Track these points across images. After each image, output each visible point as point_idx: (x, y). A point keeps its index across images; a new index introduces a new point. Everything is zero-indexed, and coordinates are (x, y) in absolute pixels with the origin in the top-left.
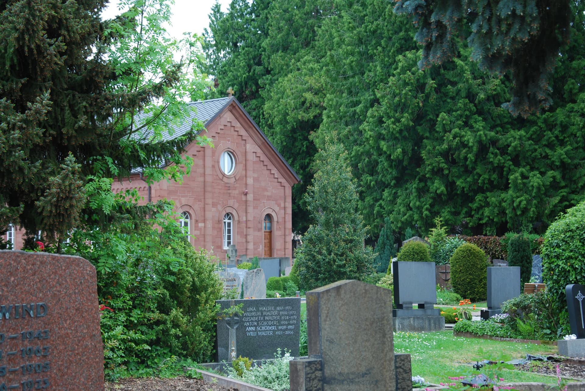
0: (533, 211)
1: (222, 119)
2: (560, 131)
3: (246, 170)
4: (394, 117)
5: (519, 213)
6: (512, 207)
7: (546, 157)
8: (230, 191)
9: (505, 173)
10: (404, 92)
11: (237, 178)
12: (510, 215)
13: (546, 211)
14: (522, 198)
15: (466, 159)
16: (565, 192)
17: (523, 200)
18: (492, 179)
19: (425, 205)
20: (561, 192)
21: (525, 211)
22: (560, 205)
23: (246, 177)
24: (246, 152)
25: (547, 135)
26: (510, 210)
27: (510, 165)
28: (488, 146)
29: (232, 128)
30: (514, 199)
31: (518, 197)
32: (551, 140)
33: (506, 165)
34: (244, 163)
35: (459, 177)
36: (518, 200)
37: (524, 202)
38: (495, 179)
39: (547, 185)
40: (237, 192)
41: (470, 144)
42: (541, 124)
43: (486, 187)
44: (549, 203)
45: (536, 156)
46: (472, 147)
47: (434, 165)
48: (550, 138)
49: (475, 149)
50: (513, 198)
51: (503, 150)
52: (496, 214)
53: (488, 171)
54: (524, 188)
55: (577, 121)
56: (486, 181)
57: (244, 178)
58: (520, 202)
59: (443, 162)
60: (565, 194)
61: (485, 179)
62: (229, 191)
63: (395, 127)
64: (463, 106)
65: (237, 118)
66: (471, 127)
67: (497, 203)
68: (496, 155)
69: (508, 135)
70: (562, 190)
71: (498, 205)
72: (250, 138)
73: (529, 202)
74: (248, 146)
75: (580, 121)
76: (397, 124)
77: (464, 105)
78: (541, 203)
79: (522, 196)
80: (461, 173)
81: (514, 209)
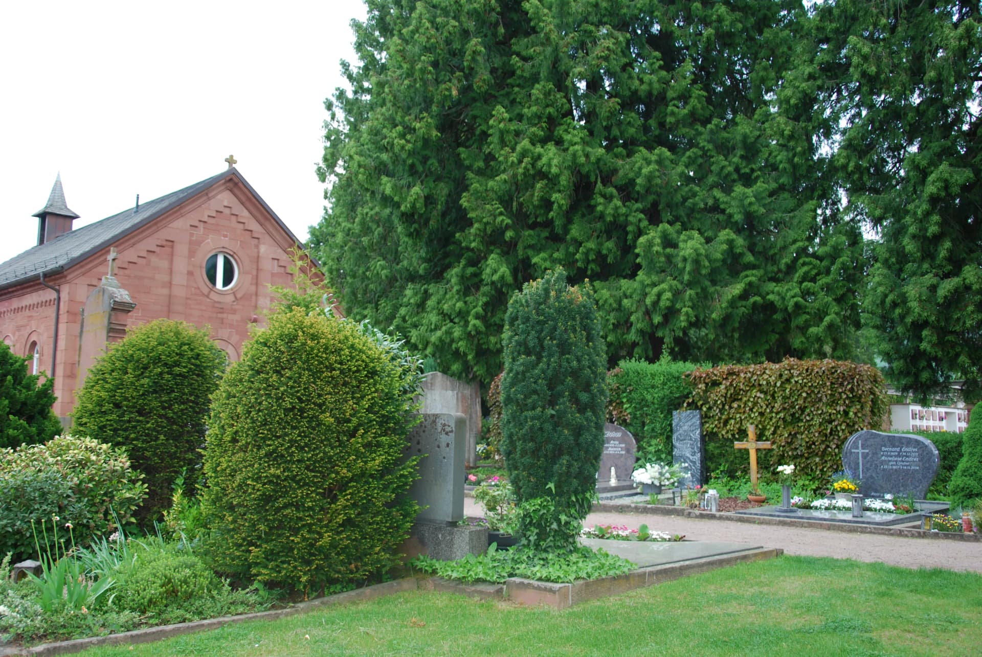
0: (687, 314)
1: (212, 202)
2: (742, 157)
3: (257, 284)
4: (402, 123)
5: (657, 319)
6: (644, 309)
7: (716, 208)
8: (225, 316)
9: (630, 237)
10: (419, 66)
11: (239, 296)
12: (639, 326)
13: (714, 316)
14: (664, 286)
15: (547, 204)
16: (753, 275)
17: (665, 288)
18: (604, 252)
19: (475, 307)
20: (747, 276)
21: (670, 314)
22: (744, 303)
23: (256, 295)
24: (258, 257)
25: (717, 162)
26: (640, 314)
27: (640, 220)
28: (593, 179)
29: (234, 218)
30: (648, 290)
31: (654, 285)
32: (726, 171)
33: (630, 219)
34: (255, 273)
35: (538, 249)
36: (655, 290)
37: (668, 295)
38: (610, 250)
39: (716, 260)
40: (237, 317)
41: (554, 170)
42: (705, 144)
43: (592, 270)
44: (720, 296)
45: (695, 204)
46: (557, 176)
47: (485, 220)
48: (723, 168)
49: (563, 181)
50: (644, 286)
51: (627, 191)
52: (611, 327)
53: (595, 234)
54: (669, 267)
55: (779, 123)
56: (592, 256)
57: (254, 297)
58: (659, 295)
59: (501, 214)
60: (753, 279)
61: (589, 250)
62: (220, 315)
63: (403, 142)
64: (542, 96)
65: (242, 203)
66: (559, 142)
67: (611, 301)
68: (609, 198)
69: (637, 157)
70: (749, 272)
71: (614, 305)
72: (267, 237)
73: (677, 294)
74: (263, 249)
75: (786, 124)
76: (408, 137)
77: (545, 94)
78: (704, 297)
79: (663, 282)
80: (544, 242)
81: (648, 313)
